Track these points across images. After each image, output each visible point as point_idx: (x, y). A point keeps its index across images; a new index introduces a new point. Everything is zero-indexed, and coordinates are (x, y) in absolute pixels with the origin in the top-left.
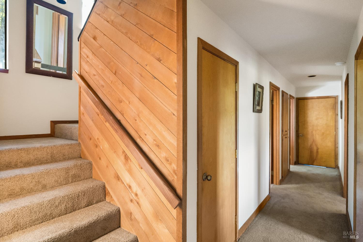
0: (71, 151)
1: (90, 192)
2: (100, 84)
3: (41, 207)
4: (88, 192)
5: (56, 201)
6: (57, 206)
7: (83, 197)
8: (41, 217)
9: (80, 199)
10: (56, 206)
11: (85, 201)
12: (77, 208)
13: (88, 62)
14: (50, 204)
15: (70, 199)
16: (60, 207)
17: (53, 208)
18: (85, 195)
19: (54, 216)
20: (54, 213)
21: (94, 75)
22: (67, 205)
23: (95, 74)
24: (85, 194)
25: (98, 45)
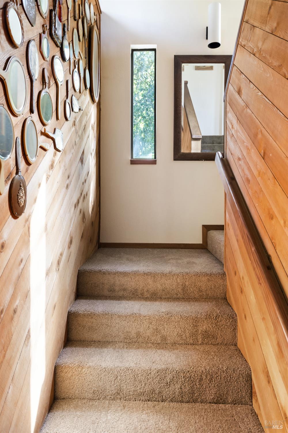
0: (211, 286)
1: (221, 379)
2: (245, 176)
3: (147, 378)
4: (218, 378)
5: (167, 375)
6: (169, 384)
7: (208, 384)
8: (147, 392)
9: (204, 386)
10: (167, 383)
11: (213, 391)
12: (198, 398)
13: (233, 135)
14: (158, 377)
15: (188, 379)
16: (172, 388)
17: (162, 385)
18: (212, 381)
19: (164, 398)
20: (164, 394)
21: (239, 159)
22: (183, 387)
23: (240, 157)
24: (212, 379)
25: (243, 104)
